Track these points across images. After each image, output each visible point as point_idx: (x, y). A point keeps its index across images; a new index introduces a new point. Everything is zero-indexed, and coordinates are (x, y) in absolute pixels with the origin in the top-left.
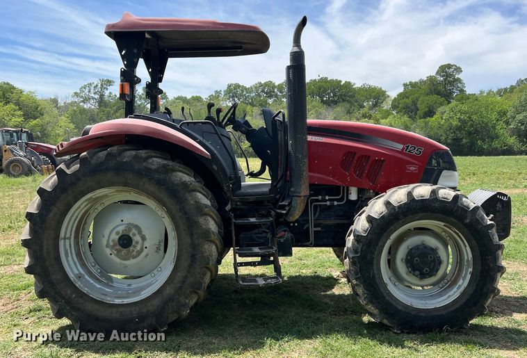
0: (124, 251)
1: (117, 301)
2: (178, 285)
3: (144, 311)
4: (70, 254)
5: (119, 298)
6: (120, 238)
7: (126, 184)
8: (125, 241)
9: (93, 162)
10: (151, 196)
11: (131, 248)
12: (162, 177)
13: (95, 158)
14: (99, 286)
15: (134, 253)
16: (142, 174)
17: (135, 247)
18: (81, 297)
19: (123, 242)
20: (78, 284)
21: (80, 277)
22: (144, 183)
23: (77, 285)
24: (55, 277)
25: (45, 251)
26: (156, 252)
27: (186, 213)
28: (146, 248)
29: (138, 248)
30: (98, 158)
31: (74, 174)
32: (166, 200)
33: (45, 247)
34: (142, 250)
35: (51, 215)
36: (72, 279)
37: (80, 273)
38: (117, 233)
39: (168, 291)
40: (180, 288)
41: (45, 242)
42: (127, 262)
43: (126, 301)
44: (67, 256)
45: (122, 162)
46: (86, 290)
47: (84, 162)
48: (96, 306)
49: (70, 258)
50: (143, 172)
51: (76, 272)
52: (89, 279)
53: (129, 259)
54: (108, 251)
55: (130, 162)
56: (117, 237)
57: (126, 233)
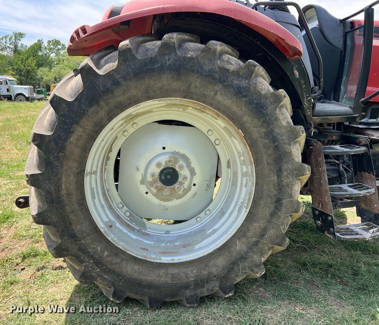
0: (167, 190)
1: (166, 259)
2: (254, 239)
3: (205, 272)
4: (96, 195)
5: (165, 253)
6: (161, 172)
7: (187, 94)
8: (169, 177)
9: (139, 57)
10: (224, 113)
11: (176, 185)
12: (244, 83)
13: (140, 50)
14: (134, 237)
15: (180, 192)
16: (215, 79)
17: (181, 183)
18: (116, 255)
19: (166, 177)
20: (111, 237)
21: (111, 226)
22: (216, 94)
23: (109, 239)
24: (79, 227)
25: (64, 192)
26: (206, 190)
27: (274, 140)
28: (194, 185)
29: (186, 185)
30: (147, 50)
31: (109, 75)
32: (247, 119)
33: (63, 187)
34: (189, 188)
35: (73, 139)
36: (102, 230)
37: (110, 220)
38: (158, 165)
39: (238, 248)
40: (256, 243)
41: (64, 180)
42: (169, 204)
43: (177, 259)
44: (94, 198)
45: (185, 58)
46: (121, 245)
47: (125, 55)
48: (136, 267)
49: (96, 200)
50: (217, 76)
51: (106, 219)
52: (121, 228)
53: (172, 200)
54: (143, 189)
55: (197, 57)
56: (159, 170)
57: (170, 165)
